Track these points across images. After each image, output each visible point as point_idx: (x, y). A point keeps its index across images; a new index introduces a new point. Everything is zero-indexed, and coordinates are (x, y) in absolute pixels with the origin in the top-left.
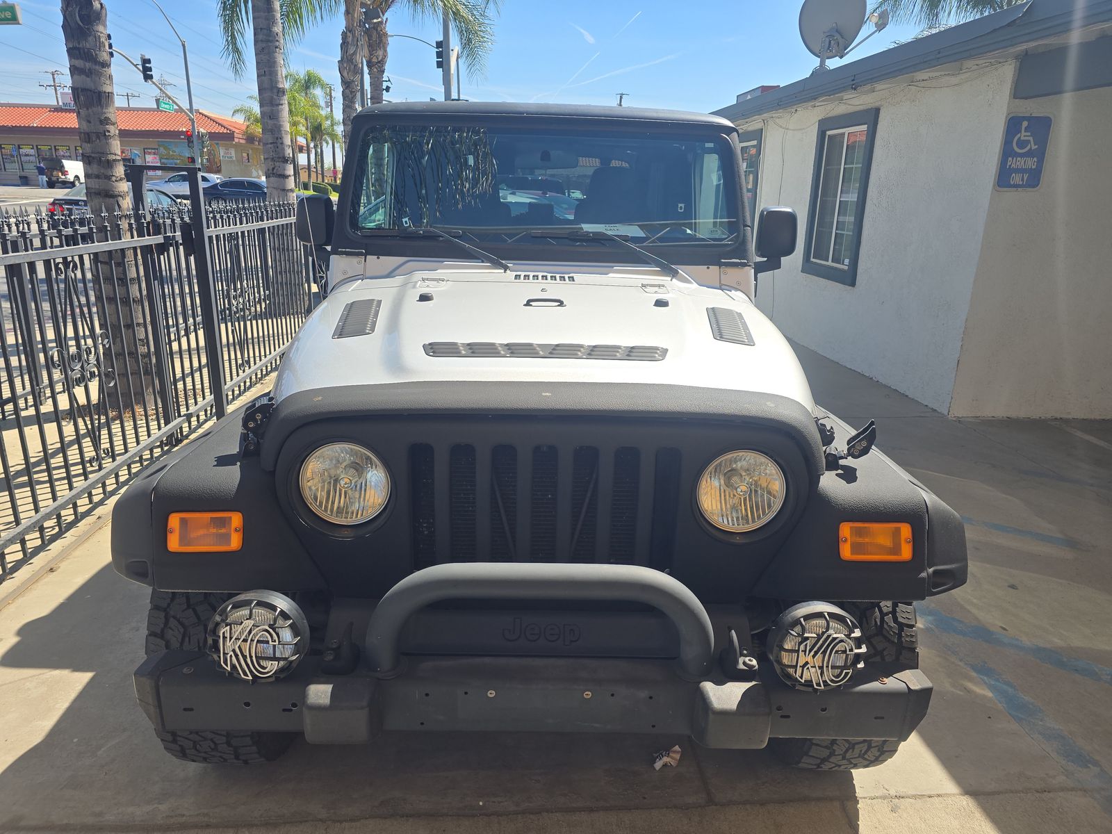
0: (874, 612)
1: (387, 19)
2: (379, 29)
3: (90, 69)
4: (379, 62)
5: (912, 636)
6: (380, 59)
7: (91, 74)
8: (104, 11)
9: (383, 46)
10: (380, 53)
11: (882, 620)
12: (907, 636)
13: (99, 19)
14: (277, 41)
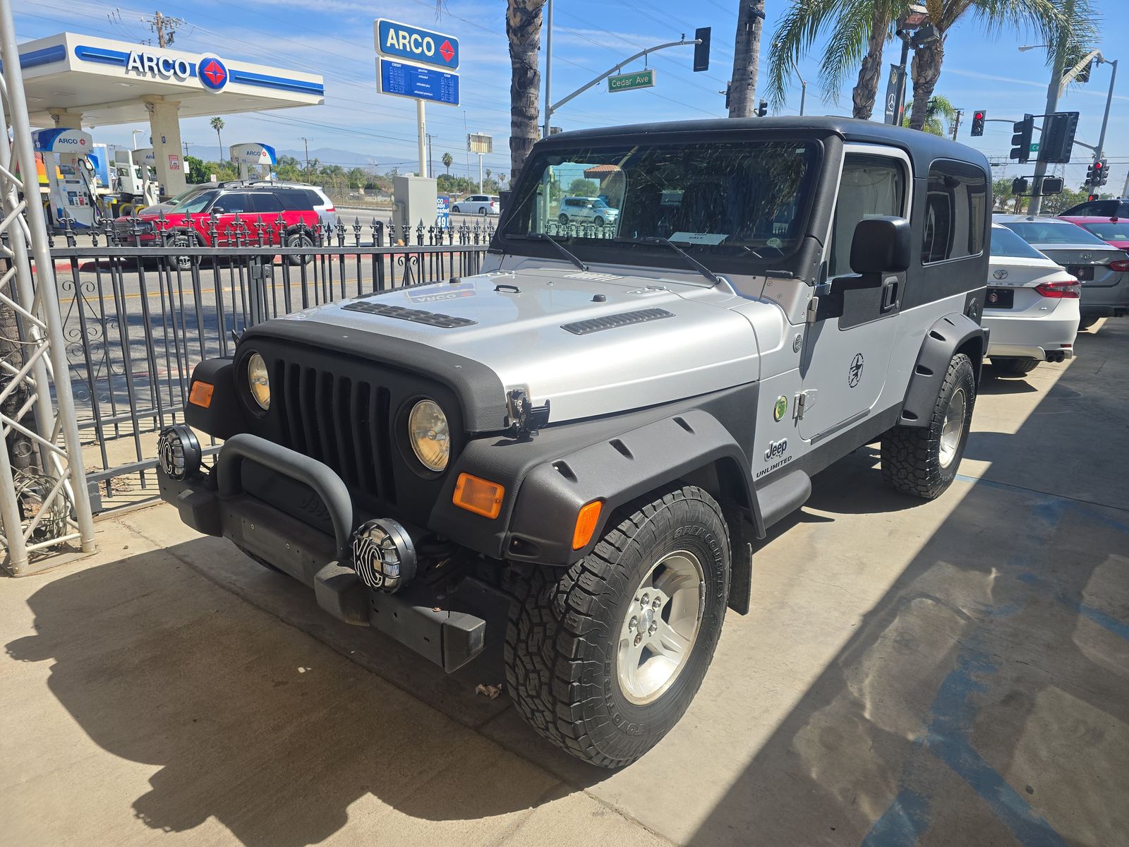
0: (553, 587)
1: (946, 35)
2: (934, 47)
3: (521, 122)
4: (927, 83)
5: (575, 621)
6: (928, 79)
7: (521, 125)
8: (537, 78)
9: (935, 65)
10: (930, 73)
11: (555, 596)
12: (570, 619)
13: (532, 84)
14: (751, 78)
